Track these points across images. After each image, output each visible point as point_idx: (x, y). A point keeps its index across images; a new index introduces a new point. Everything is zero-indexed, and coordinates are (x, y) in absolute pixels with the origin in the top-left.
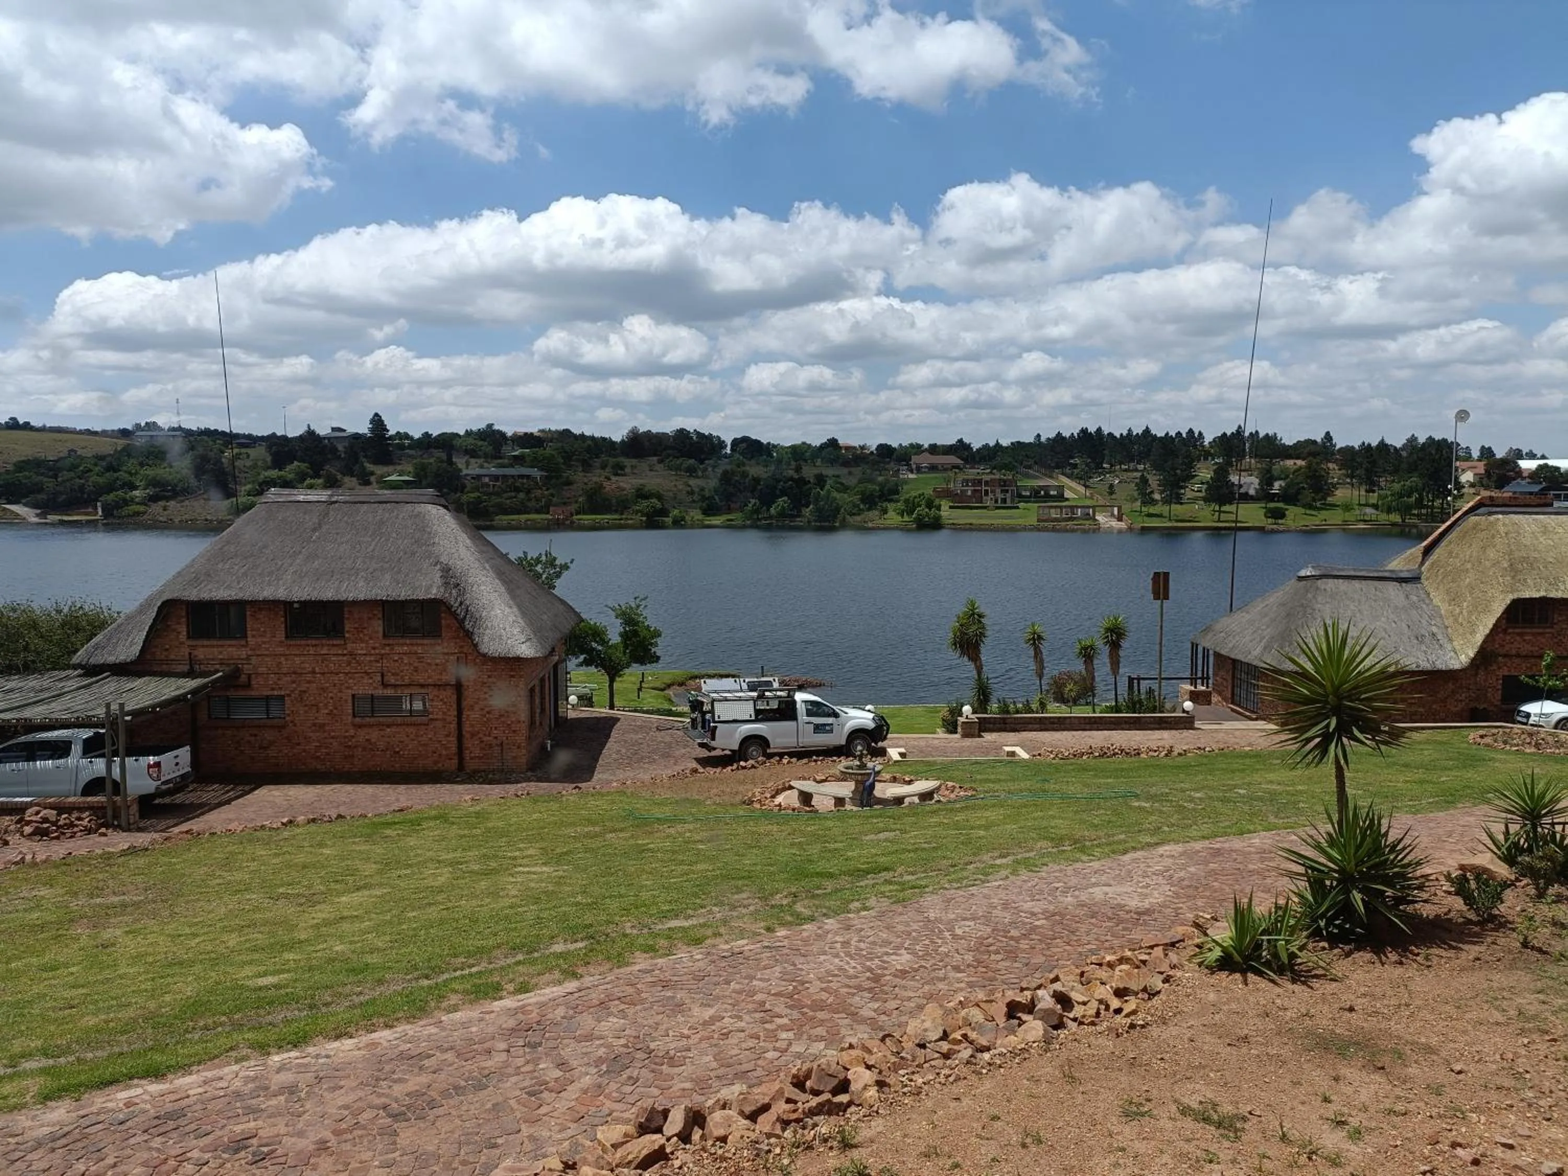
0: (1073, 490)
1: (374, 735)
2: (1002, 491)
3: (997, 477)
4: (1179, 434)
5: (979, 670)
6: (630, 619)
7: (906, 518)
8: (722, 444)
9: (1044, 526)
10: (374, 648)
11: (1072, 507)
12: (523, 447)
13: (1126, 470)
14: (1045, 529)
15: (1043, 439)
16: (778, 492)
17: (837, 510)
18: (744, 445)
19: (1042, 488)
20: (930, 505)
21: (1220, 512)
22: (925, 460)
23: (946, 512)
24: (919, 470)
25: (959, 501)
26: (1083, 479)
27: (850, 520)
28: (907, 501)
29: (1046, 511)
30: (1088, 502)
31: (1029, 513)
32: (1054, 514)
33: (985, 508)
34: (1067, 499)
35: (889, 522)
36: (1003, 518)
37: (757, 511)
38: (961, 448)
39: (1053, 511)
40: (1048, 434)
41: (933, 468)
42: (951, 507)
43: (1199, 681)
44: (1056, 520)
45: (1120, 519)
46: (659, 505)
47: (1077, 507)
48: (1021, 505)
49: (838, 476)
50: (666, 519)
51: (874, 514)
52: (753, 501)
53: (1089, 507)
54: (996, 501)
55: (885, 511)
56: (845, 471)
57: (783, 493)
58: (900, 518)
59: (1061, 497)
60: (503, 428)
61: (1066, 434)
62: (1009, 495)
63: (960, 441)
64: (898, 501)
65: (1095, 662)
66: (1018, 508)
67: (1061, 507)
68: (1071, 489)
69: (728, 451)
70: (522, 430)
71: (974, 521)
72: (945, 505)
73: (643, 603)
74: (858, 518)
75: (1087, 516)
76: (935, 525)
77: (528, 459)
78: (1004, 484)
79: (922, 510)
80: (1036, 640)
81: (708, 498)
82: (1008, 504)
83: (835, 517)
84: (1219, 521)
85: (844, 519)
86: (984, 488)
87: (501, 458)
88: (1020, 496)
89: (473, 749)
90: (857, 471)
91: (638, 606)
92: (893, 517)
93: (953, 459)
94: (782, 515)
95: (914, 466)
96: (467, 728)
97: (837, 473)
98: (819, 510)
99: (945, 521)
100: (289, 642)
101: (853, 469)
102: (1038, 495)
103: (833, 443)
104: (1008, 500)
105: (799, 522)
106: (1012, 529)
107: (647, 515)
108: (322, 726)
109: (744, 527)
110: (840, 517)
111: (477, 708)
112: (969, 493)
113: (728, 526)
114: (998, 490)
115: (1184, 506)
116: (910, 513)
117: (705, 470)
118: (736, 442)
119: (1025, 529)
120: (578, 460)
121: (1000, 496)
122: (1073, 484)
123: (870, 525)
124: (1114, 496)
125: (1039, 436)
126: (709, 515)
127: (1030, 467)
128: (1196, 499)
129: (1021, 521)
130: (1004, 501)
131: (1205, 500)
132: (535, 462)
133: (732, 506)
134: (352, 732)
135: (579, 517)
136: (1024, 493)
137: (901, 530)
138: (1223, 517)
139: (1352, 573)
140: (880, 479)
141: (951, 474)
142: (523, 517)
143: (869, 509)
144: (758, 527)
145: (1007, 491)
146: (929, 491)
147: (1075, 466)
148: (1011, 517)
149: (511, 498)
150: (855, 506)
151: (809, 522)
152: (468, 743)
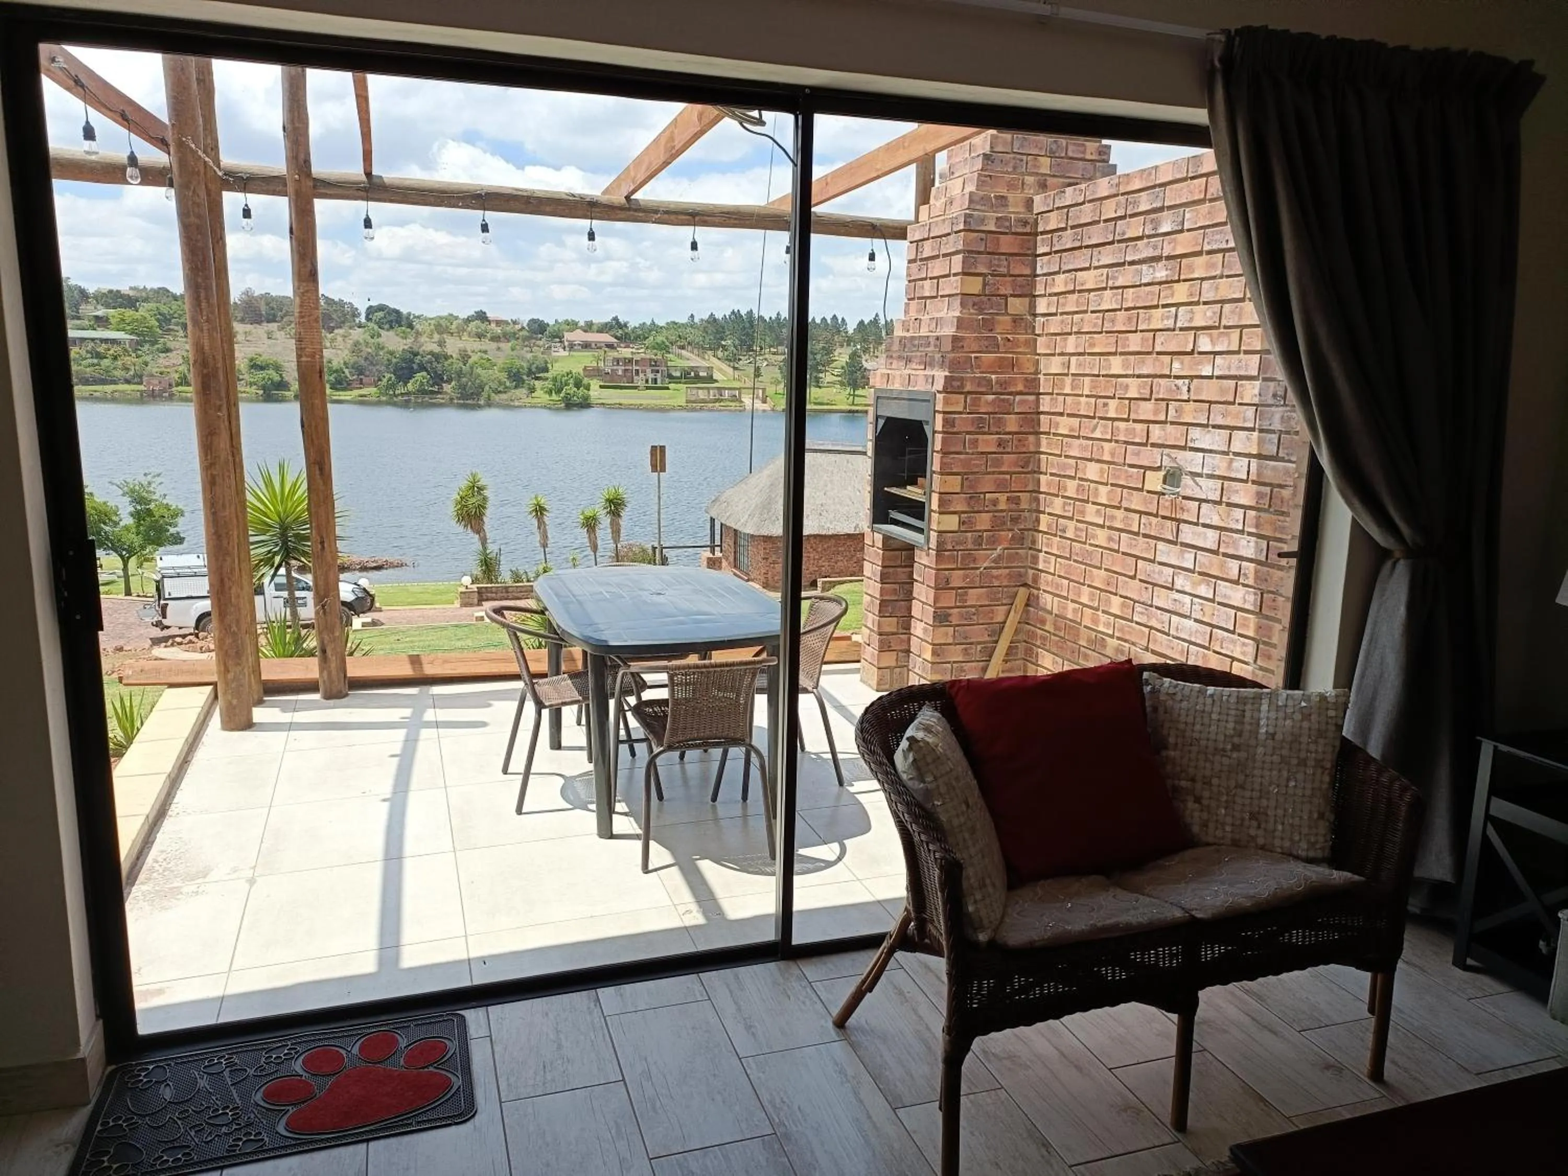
0: (723, 373)
2: (652, 371)
3: (648, 357)
4: (824, 319)
5: (484, 541)
6: (139, 499)
7: (554, 397)
8: (355, 313)
9: (693, 405)
11: (719, 388)
12: (108, 306)
13: (774, 354)
14: (694, 410)
15: (696, 320)
16: (415, 366)
17: (481, 387)
18: (381, 314)
19: (692, 368)
20: (578, 385)
21: (854, 395)
22: (578, 336)
23: (595, 391)
24: (572, 346)
25: (611, 382)
26: (732, 360)
27: (496, 398)
28: (555, 379)
29: (694, 392)
30: (737, 384)
31: (678, 394)
32: (702, 395)
33: (636, 388)
34: (716, 381)
35: (535, 401)
36: (652, 398)
37: (392, 386)
38: (615, 326)
39: (700, 391)
40: (702, 315)
41: (586, 346)
42: (601, 387)
43: (717, 549)
44: (704, 401)
45: (764, 402)
46: (277, 378)
47: (725, 389)
48: (671, 386)
49: (485, 352)
50: (287, 393)
51: (522, 392)
52: (388, 376)
53: (735, 389)
54: (647, 381)
55: (532, 390)
56: (494, 345)
57: (422, 368)
58: (547, 396)
59: (710, 379)
60: (83, 285)
61: (719, 316)
62: (659, 375)
63: (616, 319)
64: (547, 379)
65: (598, 531)
66: (668, 388)
67: (708, 389)
68: (720, 370)
69: (363, 319)
70: (106, 287)
71: (623, 401)
72: (595, 384)
73: (159, 480)
74: (504, 396)
75: (734, 399)
76: (585, 404)
77: (112, 320)
78: (654, 365)
79: (571, 389)
80: (539, 511)
81: (336, 371)
82: (659, 385)
83: (479, 395)
84: (853, 404)
85: (489, 398)
86: (635, 368)
87: (79, 318)
88: (670, 376)
90: (506, 346)
91: (149, 483)
92: (541, 396)
93: (607, 338)
94: (422, 392)
95: (566, 344)
97: (484, 348)
98: (463, 387)
99: (593, 400)
101: (502, 345)
102: (690, 377)
103: (481, 316)
104: (659, 381)
105: (439, 399)
106: (662, 410)
107: (264, 388)
109: (379, 403)
110: (485, 394)
112: (620, 373)
113: (362, 402)
114: (649, 370)
115: (823, 389)
116: (559, 391)
117: (333, 340)
118: (370, 311)
119: (673, 409)
120: (177, 324)
121: (651, 376)
122: (724, 366)
123: (517, 404)
124: (760, 379)
125: (692, 316)
126: (337, 390)
127: (683, 348)
128: (834, 383)
129: (672, 402)
130: (655, 381)
131: (842, 384)
132: (121, 325)
133: (365, 380)
135: (180, 388)
136: (674, 374)
137: (550, 408)
138: (857, 400)
139: (830, 448)
140: (529, 356)
141: (602, 352)
142: (109, 388)
143: (516, 387)
144: (395, 404)
145: (658, 372)
146: (578, 369)
147: (724, 348)
148: (660, 398)
149: (94, 365)
150: (500, 383)
151: (452, 399)
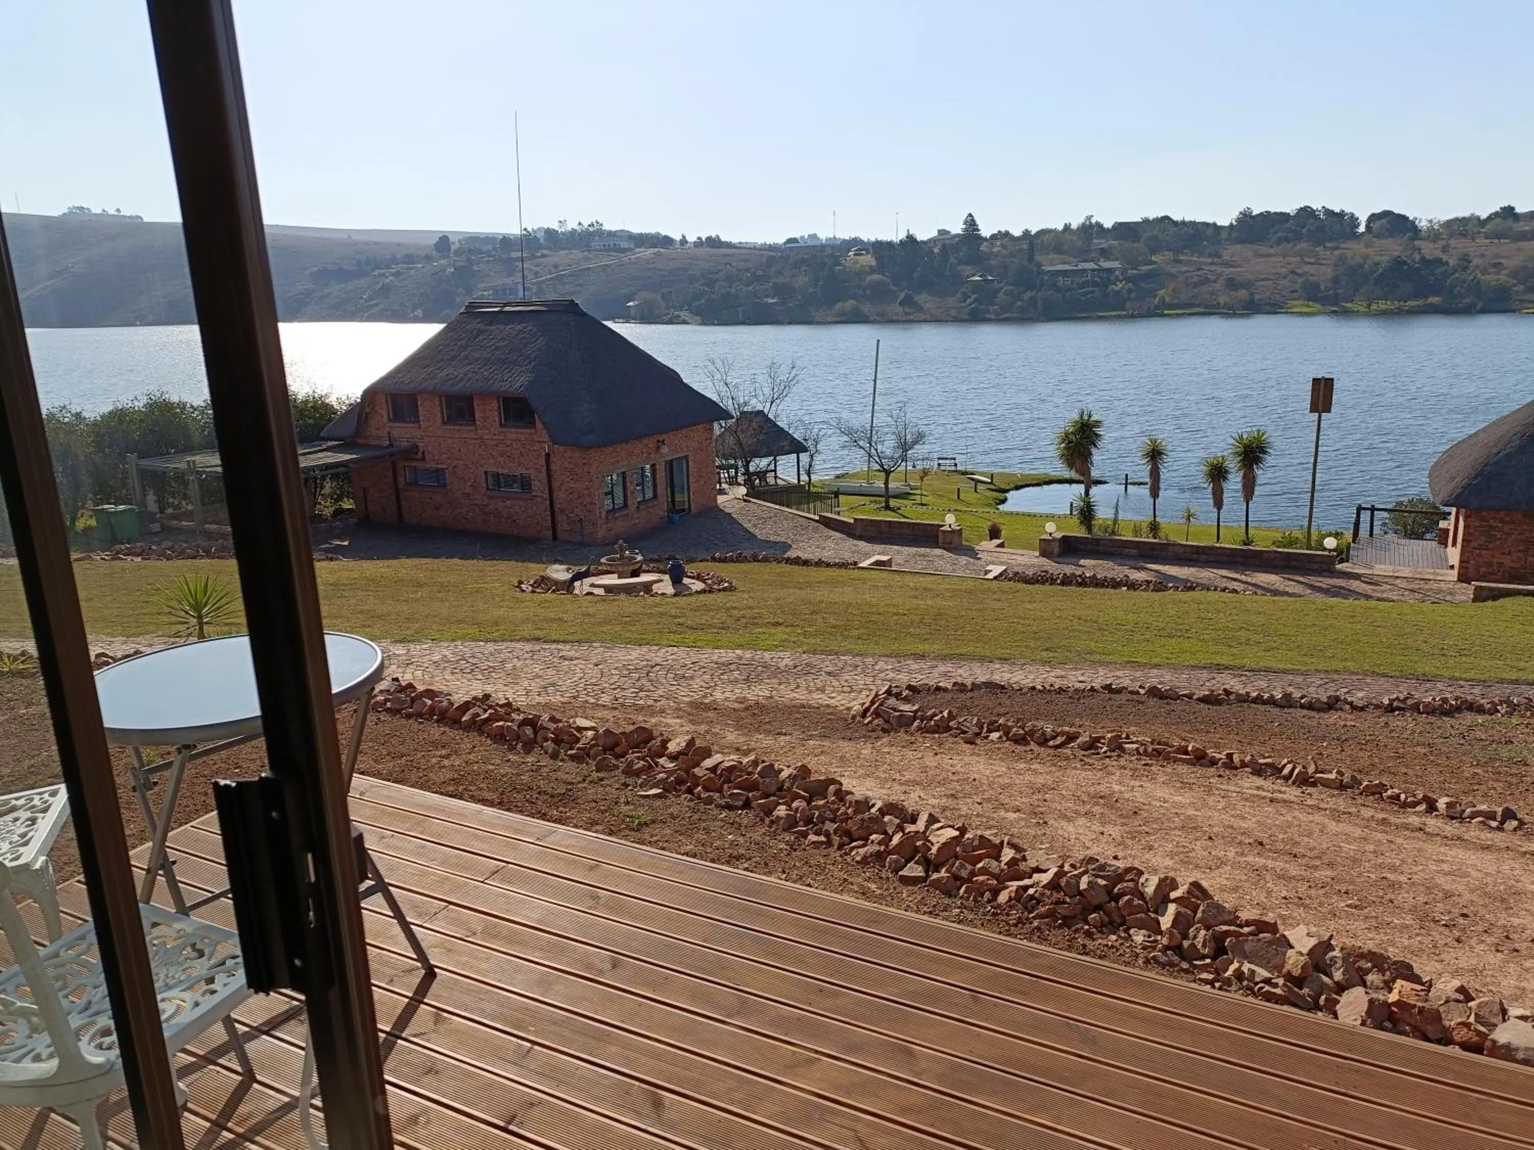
1: (500, 505)
10: (495, 435)
65: (1225, 489)
69: (1362, 228)
80: (1155, 455)
89: (563, 525)
96: (557, 506)
100: (444, 427)
108: (468, 494)
111: (563, 488)
118: (1373, 218)
134: (486, 502)
152: (560, 518)
